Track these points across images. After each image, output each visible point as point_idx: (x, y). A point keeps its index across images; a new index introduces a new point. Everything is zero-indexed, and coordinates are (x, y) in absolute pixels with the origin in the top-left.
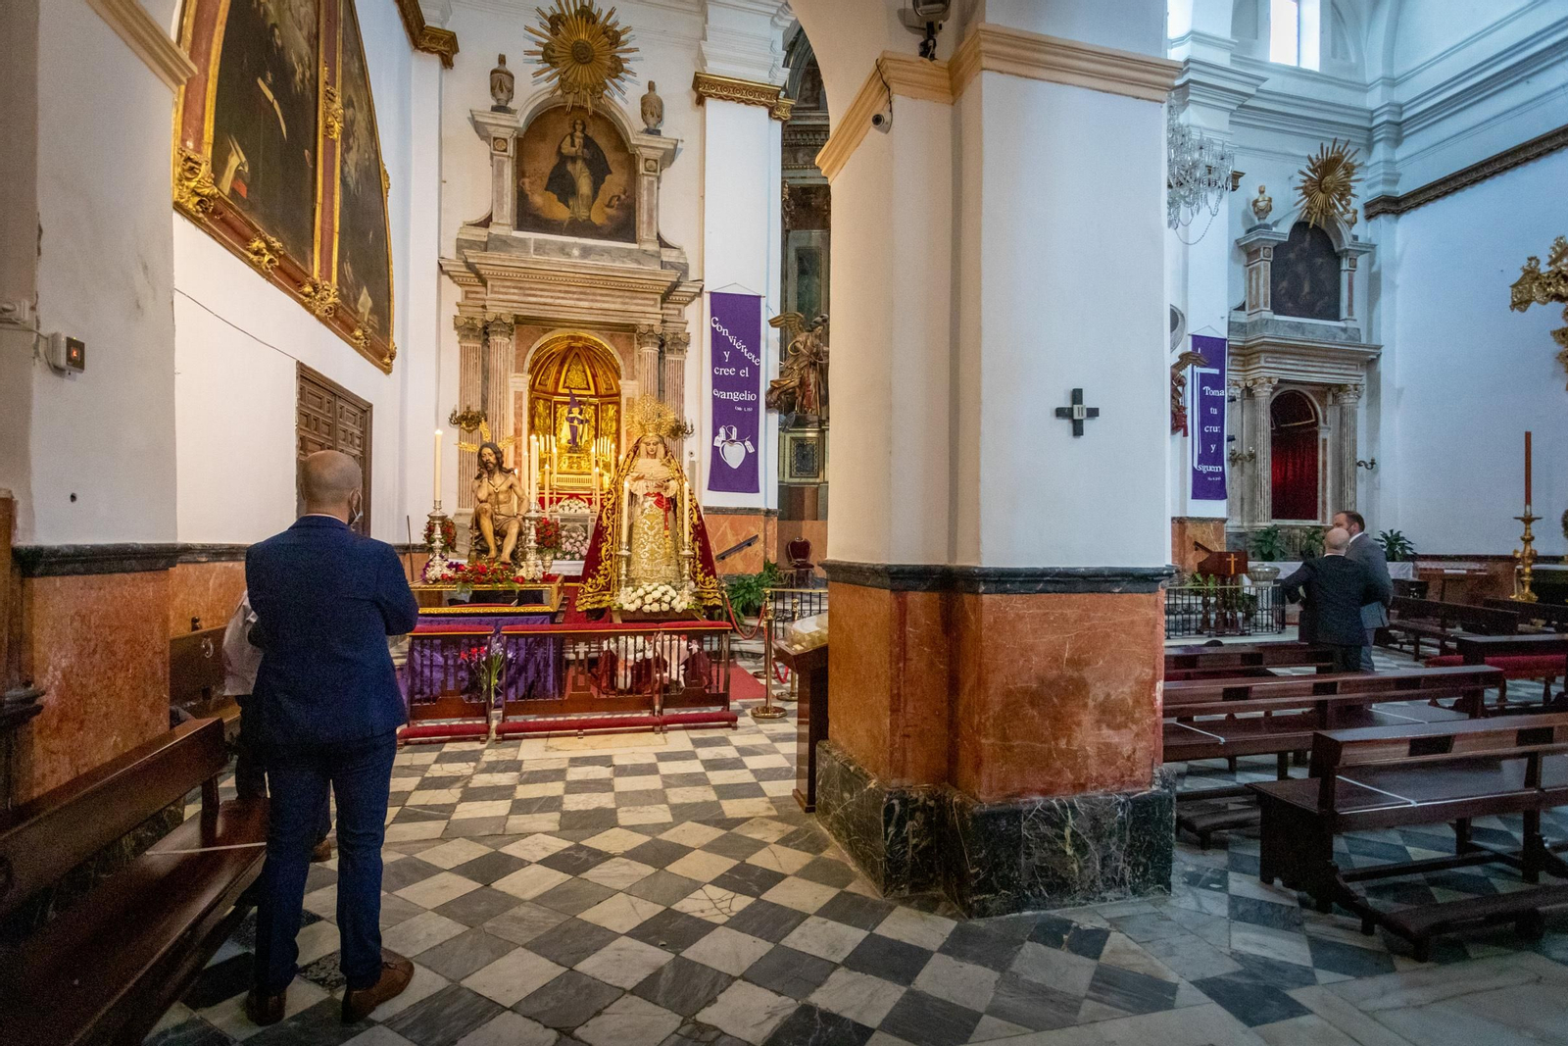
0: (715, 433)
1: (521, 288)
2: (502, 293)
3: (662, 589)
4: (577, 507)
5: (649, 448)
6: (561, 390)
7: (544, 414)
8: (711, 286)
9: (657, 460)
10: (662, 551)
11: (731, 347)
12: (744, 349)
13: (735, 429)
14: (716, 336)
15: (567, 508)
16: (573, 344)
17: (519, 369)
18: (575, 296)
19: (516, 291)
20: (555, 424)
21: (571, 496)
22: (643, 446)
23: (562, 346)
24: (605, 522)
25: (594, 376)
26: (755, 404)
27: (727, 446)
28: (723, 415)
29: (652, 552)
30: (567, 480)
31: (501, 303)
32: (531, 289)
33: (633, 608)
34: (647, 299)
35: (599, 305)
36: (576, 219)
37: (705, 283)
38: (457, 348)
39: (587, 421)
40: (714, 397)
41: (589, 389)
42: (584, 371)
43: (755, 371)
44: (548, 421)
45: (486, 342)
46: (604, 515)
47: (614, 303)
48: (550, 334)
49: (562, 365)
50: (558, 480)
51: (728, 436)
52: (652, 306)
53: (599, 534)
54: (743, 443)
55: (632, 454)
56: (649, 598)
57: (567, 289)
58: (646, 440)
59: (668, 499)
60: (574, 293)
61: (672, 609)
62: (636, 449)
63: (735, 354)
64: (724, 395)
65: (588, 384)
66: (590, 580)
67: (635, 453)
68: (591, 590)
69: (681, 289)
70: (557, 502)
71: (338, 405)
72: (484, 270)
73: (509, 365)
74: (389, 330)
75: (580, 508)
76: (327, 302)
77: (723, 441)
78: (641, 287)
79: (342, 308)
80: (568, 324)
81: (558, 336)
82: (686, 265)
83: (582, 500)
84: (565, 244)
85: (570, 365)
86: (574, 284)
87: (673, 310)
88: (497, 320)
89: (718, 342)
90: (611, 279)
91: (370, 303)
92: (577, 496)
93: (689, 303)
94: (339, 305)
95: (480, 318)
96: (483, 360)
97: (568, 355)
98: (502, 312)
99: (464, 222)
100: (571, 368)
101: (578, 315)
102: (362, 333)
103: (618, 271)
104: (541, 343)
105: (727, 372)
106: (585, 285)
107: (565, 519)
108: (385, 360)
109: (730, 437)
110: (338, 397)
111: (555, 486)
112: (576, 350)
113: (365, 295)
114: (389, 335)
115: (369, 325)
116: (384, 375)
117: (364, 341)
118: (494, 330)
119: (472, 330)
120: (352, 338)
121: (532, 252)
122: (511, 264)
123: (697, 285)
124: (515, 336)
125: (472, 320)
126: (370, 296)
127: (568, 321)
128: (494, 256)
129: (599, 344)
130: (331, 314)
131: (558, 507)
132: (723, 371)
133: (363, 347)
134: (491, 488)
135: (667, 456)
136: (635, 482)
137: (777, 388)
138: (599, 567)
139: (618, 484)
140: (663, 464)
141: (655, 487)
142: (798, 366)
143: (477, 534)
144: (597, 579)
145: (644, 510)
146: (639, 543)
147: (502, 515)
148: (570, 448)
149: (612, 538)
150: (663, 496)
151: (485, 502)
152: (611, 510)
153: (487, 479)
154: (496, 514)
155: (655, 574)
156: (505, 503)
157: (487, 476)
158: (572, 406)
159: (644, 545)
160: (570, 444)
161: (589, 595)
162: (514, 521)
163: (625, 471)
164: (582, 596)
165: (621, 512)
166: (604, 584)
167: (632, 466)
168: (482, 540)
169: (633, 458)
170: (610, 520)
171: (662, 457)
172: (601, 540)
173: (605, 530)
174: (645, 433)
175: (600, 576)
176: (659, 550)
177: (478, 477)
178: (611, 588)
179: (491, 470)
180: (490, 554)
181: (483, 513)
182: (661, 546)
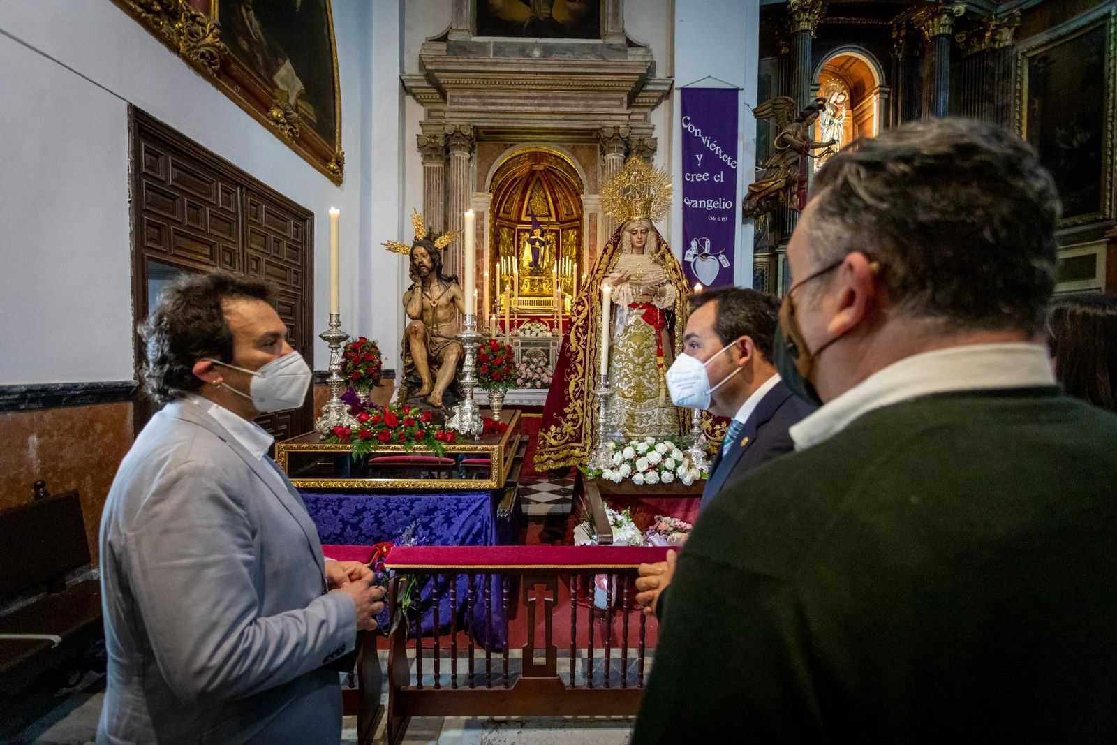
0: (686, 246)
1: (480, 97)
2: (461, 104)
3: (662, 448)
4: (538, 331)
5: (635, 238)
6: (524, 218)
7: (508, 242)
8: (680, 82)
9: (646, 257)
10: (654, 388)
11: (704, 150)
12: (719, 151)
13: (708, 242)
14: (686, 135)
15: (528, 332)
16: (535, 167)
17: (480, 189)
18: (536, 102)
19: (475, 100)
20: (518, 251)
21: (532, 319)
22: (626, 235)
23: (522, 170)
24: (574, 345)
25: (555, 202)
26: (731, 213)
27: (699, 261)
28: (695, 225)
29: (640, 389)
30: (528, 303)
31: (460, 115)
32: (491, 97)
33: (616, 476)
34: (611, 99)
35: (562, 109)
36: (537, 19)
37: (676, 79)
38: (420, 169)
39: (548, 243)
40: (685, 207)
41: (549, 215)
42: (546, 198)
43: (731, 175)
44: (512, 248)
45: (447, 162)
46: (572, 335)
47: (576, 106)
48: (510, 149)
49: (524, 193)
50: (520, 303)
51: (700, 250)
52: (618, 106)
53: (565, 362)
54: (717, 256)
55: (611, 248)
56: (642, 464)
57: (527, 94)
58: (633, 226)
59: (662, 311)
60: (534, 98)
61: (678, 480)
62: (616, 242)
63: (709, 156)
64: (695, 204)
65: (549, 211)
66: (553, 428)
67: (615, 246)
68: (553, 442)
69: (649, 88)
70: (518, 326)
71: (247, 200)
72: (444, 79)
73: (470, 182)
74: (335, 131)
75: (541, 331)
76: (203, 43)
77: (695, 255)
78: (606, 84)
79: (238, 64)
80: (529, 137)
81: (519, 153)
82: (653, 64)
83: (544, 323)
84: (525, 46)
85: (532, 192)
86: (534, 87)
87: (640, 114)
88: (457, 133)
89: (690, 145)
90: (575, 77)
91: (299, 86)
92: (538, 319)
93: (657, 104)
94: (229, 54)
95: (441, 135)
96: (446, 181)
97: (530, 181)
98: (462, 123)
99: (427, 38)
100: (533, 195)
101: (539, 122)
102: (285, 118)
103: (582, 66)
104: (502, 160)
105: (699, 178)
106: (546, 87)
107: (526, 343)
108: (332, 166)
109: (703, 251)
110: (244, 189)
111: (516, 309)
112: (538, 175)
113: (288, 71)
114: (335, 138)
115: (297, 111)
116: (332, 185)
117: (288, 128)
118: (455, 145)
119: (435, 149)
120: (268, 118)
121: (491, 56)
122: (470, 68)
123: (666, 82)
124: (476, 151)
125: (435, 137)
126: (297, 75)
127: (529, 131)
128: (452, 60)
129: (562, 159)
130: (214, 65)
131: (519, 331)
132: (695, 177)
133: (289, 136)
134: (427, 302)
135: (659, 249)
136: (616, 286)
137: (757, 193)
138: (566, 410)
139: (592, 291)
140: (655, 262)
141: (643, 295)
142: (784, 163)
143: (410, 361)
144: (563, 426)
145: (628, 327)
146: (622, 375)
147: (442, 336)
148: (532, 271)
149: (584, 368)
150: (655, 306)
151: (417, 319)
152: (582, 327)
153: (419, 289)
154: (433, 335)
155: (645, 421)
156: (446, 321)
157: (420, 284)
158: (534, 228)
159: (628, 377)
160: (531, 266)
161: (551, 449)
162: (455, 344)
163: (601, 272)
164: (542, 451)
165: (597, 331)
166: (573, 433)
167: (612, 265)
168: (416, 369)
169: (613, 253)
170: (581, 342)
171: (654, 251)
172: (569, 371)
173: (574, 357)
174: (630, 215)
175: (567, 422)
176: (650, 386)
177: (411, 289)
178: (583, 438)
179: (425, 277)
180: (422, 390)
181: (412, 333)
182: (653, 380)
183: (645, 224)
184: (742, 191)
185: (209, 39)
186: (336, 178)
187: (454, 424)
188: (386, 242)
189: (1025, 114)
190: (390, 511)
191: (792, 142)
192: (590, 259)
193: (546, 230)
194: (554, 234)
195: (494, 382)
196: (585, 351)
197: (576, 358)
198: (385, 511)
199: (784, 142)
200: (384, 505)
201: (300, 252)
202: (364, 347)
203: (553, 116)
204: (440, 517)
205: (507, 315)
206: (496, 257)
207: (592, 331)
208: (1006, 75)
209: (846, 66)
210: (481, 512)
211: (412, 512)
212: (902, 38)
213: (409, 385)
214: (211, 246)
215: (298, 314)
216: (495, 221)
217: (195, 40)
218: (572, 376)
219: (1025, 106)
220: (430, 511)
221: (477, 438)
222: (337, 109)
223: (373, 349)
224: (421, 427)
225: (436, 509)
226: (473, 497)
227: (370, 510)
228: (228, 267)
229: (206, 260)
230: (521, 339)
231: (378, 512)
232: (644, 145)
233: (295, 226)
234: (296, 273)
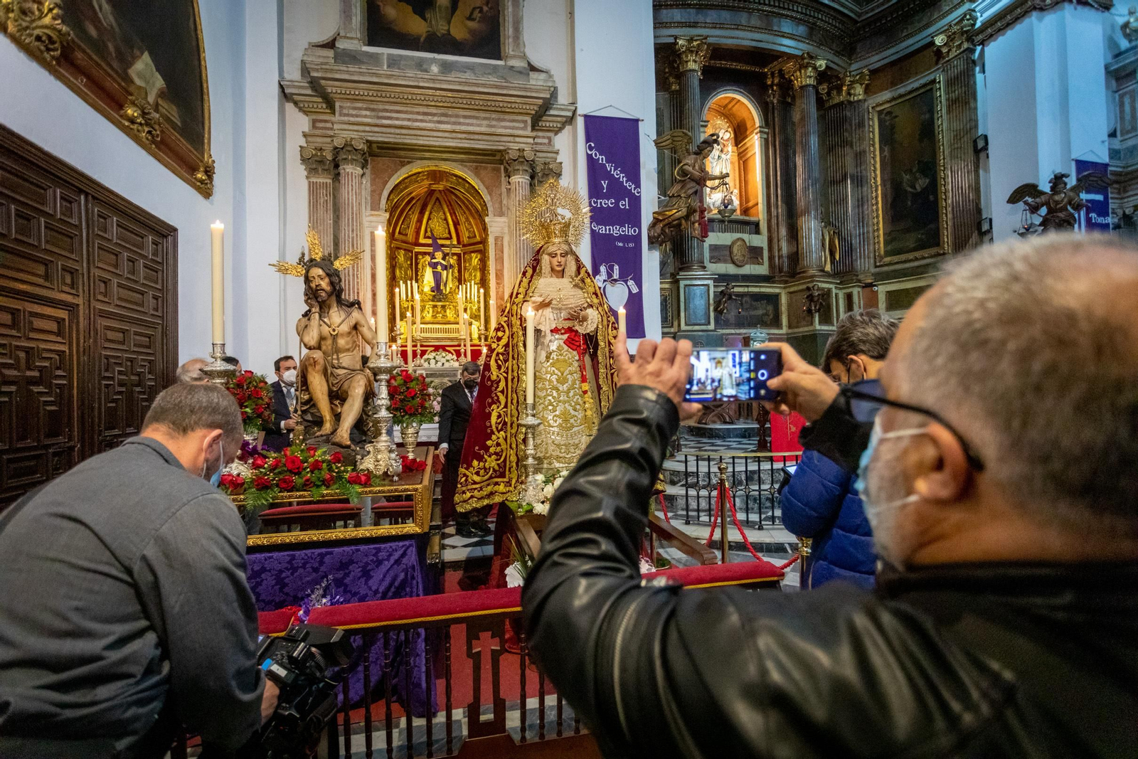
0: (596, 270)
2: (352, 116)
4: (444, 360)
6: (422, 241)
7: (405, 265)
8: (583, 109)
9: (566, 280)
10: (580, 415)
11: (608, 176)
12: (623, 178)
13: (616, 267)
14: (591, 161)
15: (433, 362)
16: (434, 187)
17: (375, 207)
18: (436, 118)
19: (368, 113)
20: (417, 275)
21: (437, 348)
22: (545, 259)
23: (420, 189)
24: (495, 373)
25: (456, 224)
26: (637, 239)
27: (609, 287)
28: (604, 250)
29: (566, 417)
30: (431, 331)
31: (351, 127)
32: (387, 111)
34: (514, 121)
35: (463, 128)
36: (434, 34)
37: (578, 105)
38: (304, 184)
39: (451, 266)
41: (450, 238)
42: (446, 219)
43: (635, 202)
44: (410, 272)
45: (336, 177)
46: (493, 363)
47: (479, 125)
48: (408, 167)
49: (422, 213)
50: (422, 331)
51: (610, 275)
52: (522, 129)
54: (626, 282)
55: (530, 271)
57: (426, 110)
58: (552, 249)
59: (584, 336)
60: (434, 115)
63: (614, 182)
64: (603, 230)
65: (450, 233)
66: (475, 463)
68: (477, 478)
69: (552, 112)
70: (422, 356)
71: (93, 211)
72: (331, 88)
73: (363, 200)
74: (203, 137)
75: (448, 361)
76: (40, 23)
77: (605, 281)
78: (509, 106)
79: (84, 52)
80: (427, 155)
81: (417, 171)
82: (556, 88)
83: (449, 352)
84: (422, 60)
85: (431, 213)
86: (433, 103)
87: (544, 137)
88: (348, 146)
89: (594, 170)
90: (477, 96)
91: (159, 82)
92: (443, 348)
93: (560, 129)
94: (73, 41)
95: (329, 148)
96: (335, 197)
97: (429, 200)
98: (353, 136)
99: (310, 43)
100: (432, 217)
101: (439, 139)
102: (143, 118)
103: (484, 85)
104: (398, 178)
105: (605, 204)
106: (446, 105)
107: (431, 374)
108: (199, 176)
109: (612, 276)
110: (90, 197)
111: (418, 338)
112: (437, 195)
113: (147, 64)
114: (203, 143)
115: (157, 110)
116: (199, 197)
117: (147, 129)
118: (345, 159)
119: (321, 162)
120: (121, 116)
121: (385, 67)
122: (361, 78)
123: (569, 108)
124: (369, 166)
125: (321, 149)
126: (158, 70)
127: (428, 149)
128: (342, 68)
129: (464, 180)
130: (54, 50)
131: (422, 361)
132: (601, 203)
133: (147, 139)
134: (326, 330)
135: (579, 274)
136: (538, 311)
137: (661, 221)
138: (489, 443)
139: (512, 316)
140: (576, 286)
141: (565, 320)
142: (685, 193)
143: (306, 397)
144: (486, 461)
145: (551, 353)
146: (546, 403)
147: (344, 368)
148: (434, 296)
149: (507, 398)
150: (577, 331)
151: (314, 348)
152: (502, 354)
153: (317, 315)
154: (333, 367)
155: (573, 451)
156: (348, 350)
157: (318, 310)
158: (435, 251)
159: (553, 406)
160: (433, 291)
161: (474, 486)
162: (359, 377)
163: (521, 296)
164: (464, 488)
165: (518, 357)
166: (497, 468)
167: (531, 290)
168: (314, 405)
169: (532, 277)
170: (502, 370)
171: (573, 274)
172: (490, 401)
173: (495, 386)
174: (549, 238)
175: (490, 456)
176: (576, 413)
177: (306, 315)
178: (507, 473)
179: (324, 302)
180: (323, 428)
181: (311, 365)
182: (578, 407)
183: (565, 247)
184: (646, 218)
185: (47, 20)
186: (205, 190)
187: (367, 464)
188: (275, 263)
189: (878, 159)
190: (295, 569)
191: (690, 173)
192: (497, 283)
193: (448, 254)
194: (455, 257)
195: (407, 417)
196: (506, 379)
197: (497, 387)
198: (288, 570)
199: (684, 173)
200: (288, 562)
201: (160, 273)
202: (250, 383)
203: (454, 135)
204: (356, 571)
205: (409, 344)
206: (392, 282)
207: (513, 358)
208: (861, 125)
209: (730, 106)
210: (405, 560)
211: (323, 569)
212: (776, 85)
213: (306, 424)
214: (46, 263)
215: (158, 345)
216: (391, 243)
217: (28, 19)
218: (494, 406)
219: (878, 153)
220: (344, 566)
221: (396, 478)
222: (206, 111)
223: (262, 384)
224: (330, 470)
225: (351, 562)
226: (394, 545)
227: (269, 571)
228: (66, 289)
229: (41, 281)
230: (425, 369)
231: (281, 571)
232: (549, 169)
233: (155, 243)
234: (156, 298)
